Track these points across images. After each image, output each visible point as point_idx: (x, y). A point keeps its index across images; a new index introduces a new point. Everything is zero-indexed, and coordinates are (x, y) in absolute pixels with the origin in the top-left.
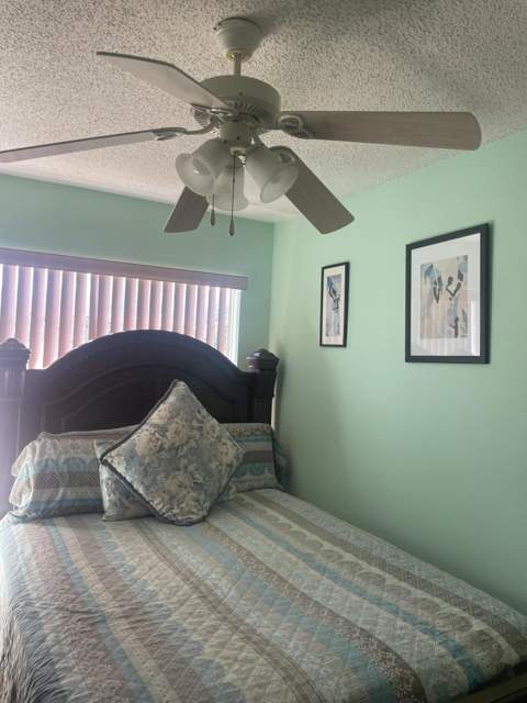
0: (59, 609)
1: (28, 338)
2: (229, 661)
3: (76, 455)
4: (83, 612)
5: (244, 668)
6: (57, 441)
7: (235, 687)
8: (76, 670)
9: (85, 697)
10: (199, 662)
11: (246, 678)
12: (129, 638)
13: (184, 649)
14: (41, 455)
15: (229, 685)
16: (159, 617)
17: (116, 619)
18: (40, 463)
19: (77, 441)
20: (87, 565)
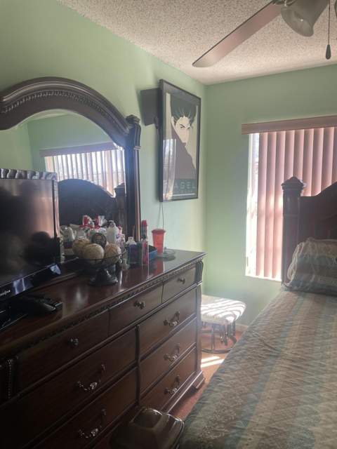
0: (261, 340)
1: (301, 176)
2: (329, 420)
3: (326, 255)
4: (272, 348)
5: (334, 431)
6: (316, 245)
7: (314, 437)
8: (236, 372)
9: (225, 387)
10: (307, 409)
11: (328, 437)
12: (280, 373)
13: (307, 396)
14: (304, 251)
15: (311, 433)
16: (313, 371)
17: (285, 359)
18: (302, 256)
19: (330, 246)
20: (301, 324)
